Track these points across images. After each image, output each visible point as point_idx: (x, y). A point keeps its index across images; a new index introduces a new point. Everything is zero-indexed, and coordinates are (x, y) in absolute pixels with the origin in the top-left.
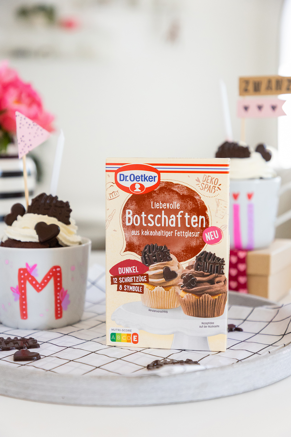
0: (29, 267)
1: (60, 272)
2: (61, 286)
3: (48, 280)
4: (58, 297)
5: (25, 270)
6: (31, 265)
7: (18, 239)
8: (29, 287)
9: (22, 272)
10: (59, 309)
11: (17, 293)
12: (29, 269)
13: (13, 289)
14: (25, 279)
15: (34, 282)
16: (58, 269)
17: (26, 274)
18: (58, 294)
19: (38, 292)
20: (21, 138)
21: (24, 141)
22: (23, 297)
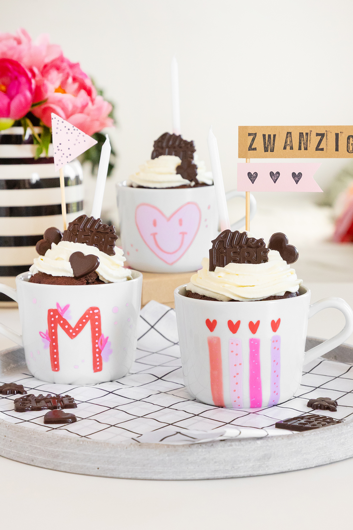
0: (61, 308)
1: (98, 314)
2: (100, 332)
3: (84, 324)
4: (97, 346)
5: (55, 312)
6: (62, 305)
7: (48, 273)
8: (61, 332)
9: (52, 313)
10: (98, 360)
11: (47, 339)
12: (60, 310)
13: (42, 334)
14: (56, 322)
16: (96, 311)
17: (57, 317)
18: (97, 341)
19: (72, 338)
20: (58, 147)
21: (61, 150)
22: (54, 344)
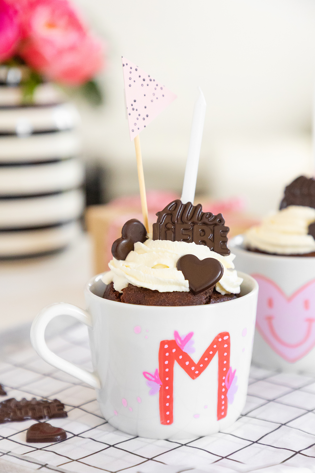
0: (180, 339)
1: (228, 342)
2: (227, 366)
3: (211, 358)
4: (223, 384)
5: (172, 344)
6: (183, 334)
7: (153, 288)
8: (178, 370)
9: (166, 346)
10: (223, 403)
11: (156, 381)
12: (179, 342)
13: (148, 375)
14: (171, 359)
15: (187, 363)
16: (226, 338)
17: (174, 350)
18: (224, 378)
19: (193, 378)
20: (132, 105)
21: (137, 110)
22: (167, 388)
